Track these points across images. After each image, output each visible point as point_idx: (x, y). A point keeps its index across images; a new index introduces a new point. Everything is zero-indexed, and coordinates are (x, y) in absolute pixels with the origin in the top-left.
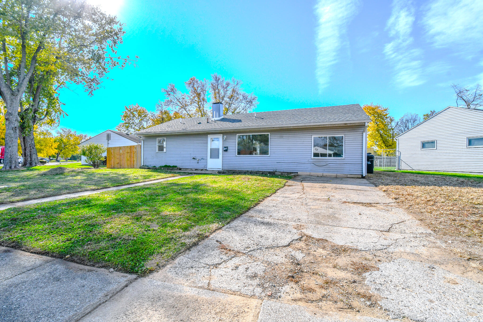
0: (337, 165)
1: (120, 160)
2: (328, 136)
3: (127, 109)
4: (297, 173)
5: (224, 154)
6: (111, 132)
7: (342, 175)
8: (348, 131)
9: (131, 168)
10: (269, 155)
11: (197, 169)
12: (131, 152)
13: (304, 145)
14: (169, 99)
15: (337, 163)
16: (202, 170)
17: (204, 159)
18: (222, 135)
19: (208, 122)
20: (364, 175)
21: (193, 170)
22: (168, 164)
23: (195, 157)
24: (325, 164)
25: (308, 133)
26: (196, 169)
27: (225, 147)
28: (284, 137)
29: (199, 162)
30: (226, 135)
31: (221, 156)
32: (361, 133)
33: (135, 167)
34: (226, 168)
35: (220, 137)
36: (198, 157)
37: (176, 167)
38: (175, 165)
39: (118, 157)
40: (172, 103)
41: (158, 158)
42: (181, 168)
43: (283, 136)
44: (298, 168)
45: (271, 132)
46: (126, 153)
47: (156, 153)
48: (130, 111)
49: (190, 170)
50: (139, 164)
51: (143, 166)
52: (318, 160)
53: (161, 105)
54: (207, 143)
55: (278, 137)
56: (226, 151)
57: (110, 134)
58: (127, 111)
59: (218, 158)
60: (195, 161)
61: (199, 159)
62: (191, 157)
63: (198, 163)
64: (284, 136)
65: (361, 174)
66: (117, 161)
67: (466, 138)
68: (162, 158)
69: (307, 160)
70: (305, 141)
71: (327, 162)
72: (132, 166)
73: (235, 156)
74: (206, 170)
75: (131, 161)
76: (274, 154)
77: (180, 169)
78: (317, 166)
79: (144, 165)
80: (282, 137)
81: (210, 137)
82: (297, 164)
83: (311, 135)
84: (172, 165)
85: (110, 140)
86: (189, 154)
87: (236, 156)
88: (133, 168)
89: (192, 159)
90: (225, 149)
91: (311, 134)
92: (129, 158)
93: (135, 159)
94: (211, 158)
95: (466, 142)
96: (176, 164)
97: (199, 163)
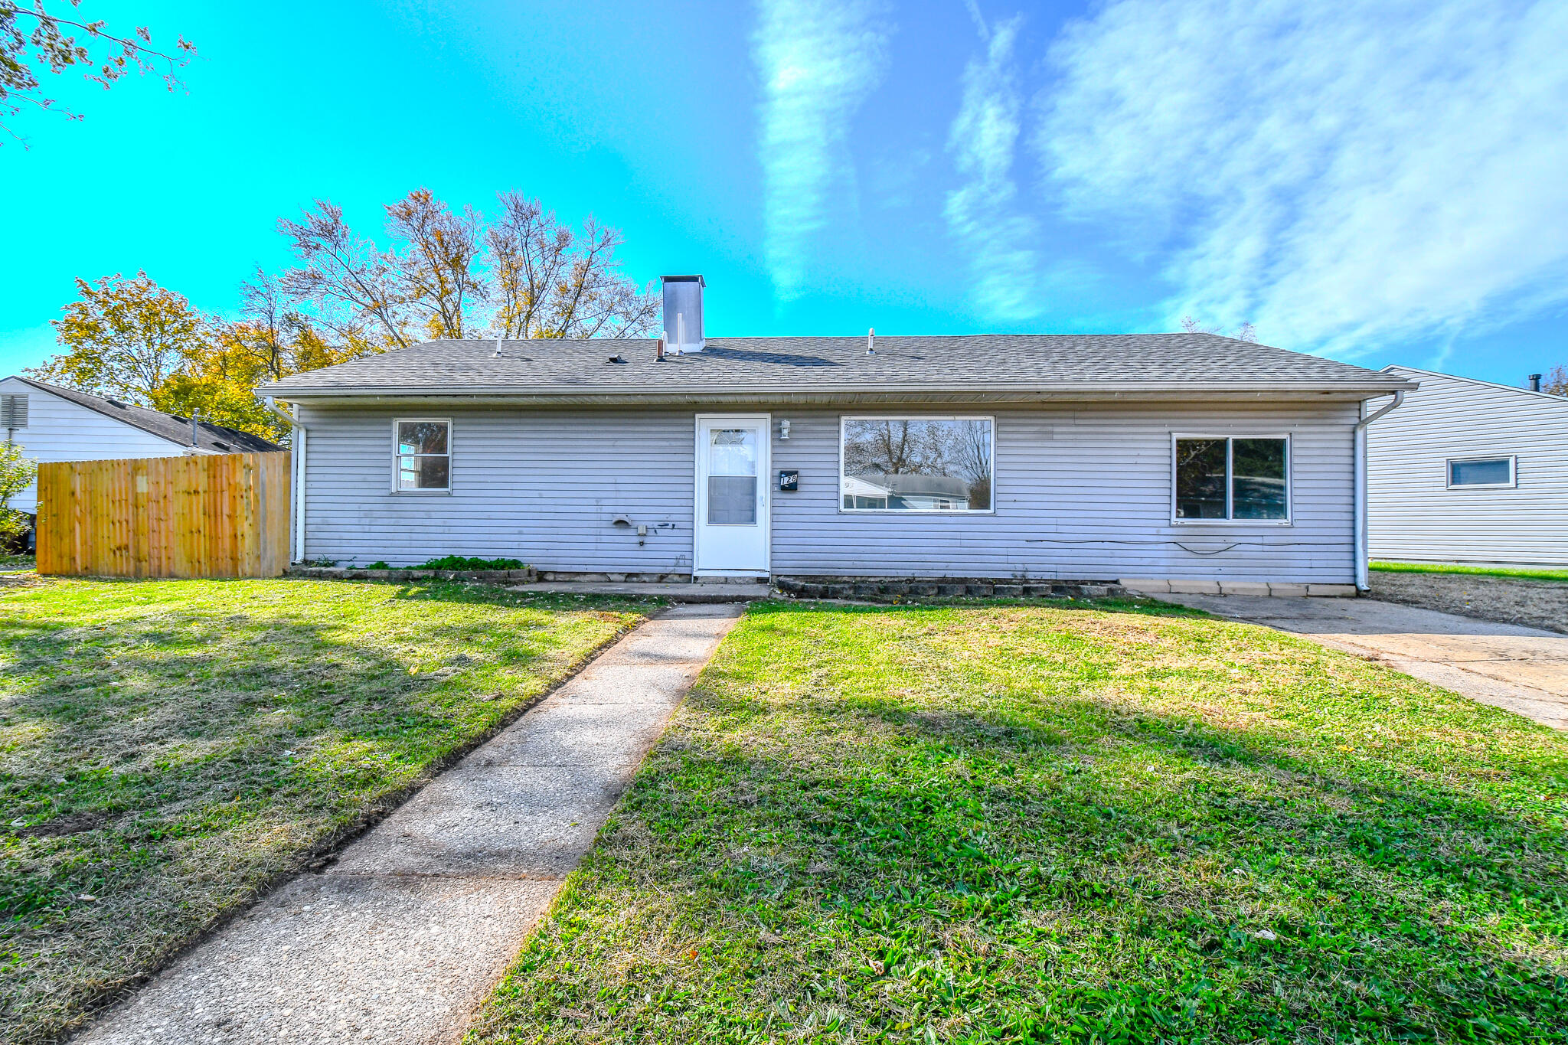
0: (1266, 548)
1: (136, 533)
2: (1231, 437)
3: (89, 293)
4: (1116, 582)
5: (777, 503)
6: (25, 389)
7: (1290, 587)
8: (1302, 421)
9: (217, 575)
10: (991, 511)
11: (636, 575)
12: (215, 491)
13: (1138, 468)
14: (309, 265)
15: (1266, 540)
16: (662, 578)
17: (681, 527)
18: (768, 416)
19: (661, 359)
20: (1363, 585)
21: (612, 577)
22: (468, 554)
23: (627, 514)
24: (1224, 546)
25: (1157, 421)
26: (630, 575)
27: (789, 474)
28: (1055, 437)
29: (647, 540)
30: (788, 418)
31: (763, 512)
32: (1349, 429)
33: (248, 570)
34: (792, 565)
35: (762, 424)
36: (644, 517)
37: (516, 564)
38: (509, 555)
39: (124, 513)
40: (322, 287)
41: (402, 522)
42: (542, 568)
43: (1052, 433)
44: (1118, 561)
45: (996, 413)
46: (184, 498)
47: (392, 495)
48: (105, 303)
49: (594, 577)
50: (273, 551)
51: (305, 562)
52: (1197, 531)
53: (264, 291)
54: (691, 450)
55: (1034, 433)
56: (792, 488)
57: (25, 397)
58: (85, 300)
59: (752, 520)
60: (629, 537)
61: (650, 524)
62: (605, 516)
63: (642, 544)
64: (1057, 429)
65: (1350, 580)
66: (111, 536)
67: (1444, 459)
68: (427, 522)
69: (1153, 531)
70: (1142, 453)
71: (1228, 539)
72: (226, 564)
73: (834, 511)
74: (690, 579)
75: (214, 538)
76: (1015, 505)
77: (541, 577)
78: (1193, 555)
79: (310, 557)
80: (1049, 436)
81: (705, 425)
82: (1115, 545)
83: (1167, 429)
84: (488, 555)
85: (25, 425)
86: (593, 502)
87: (840, 513)
88: (235, 576)
89: (610, 524)
90: (785, 481)
91: (1170, 425)
92: (199, 520)
93: (245, 527)
94: (713, 519)
95: (1444, 473)
96: (515, 552)
97: (647, 547)
